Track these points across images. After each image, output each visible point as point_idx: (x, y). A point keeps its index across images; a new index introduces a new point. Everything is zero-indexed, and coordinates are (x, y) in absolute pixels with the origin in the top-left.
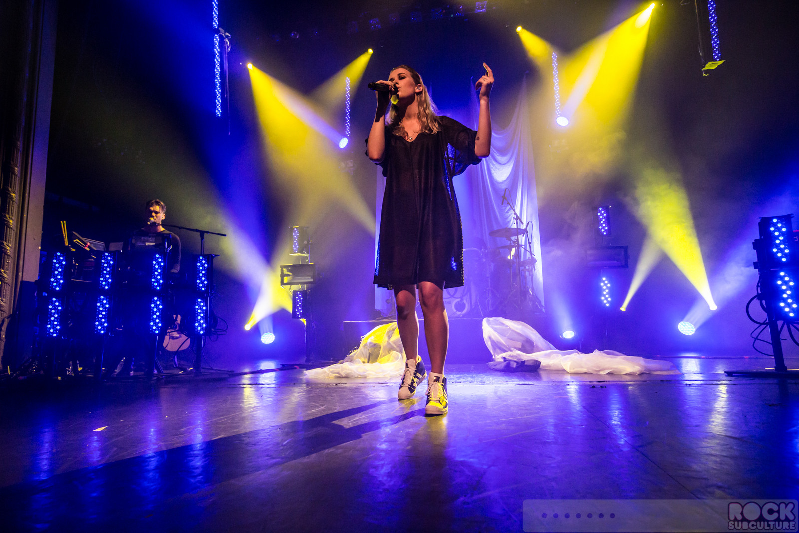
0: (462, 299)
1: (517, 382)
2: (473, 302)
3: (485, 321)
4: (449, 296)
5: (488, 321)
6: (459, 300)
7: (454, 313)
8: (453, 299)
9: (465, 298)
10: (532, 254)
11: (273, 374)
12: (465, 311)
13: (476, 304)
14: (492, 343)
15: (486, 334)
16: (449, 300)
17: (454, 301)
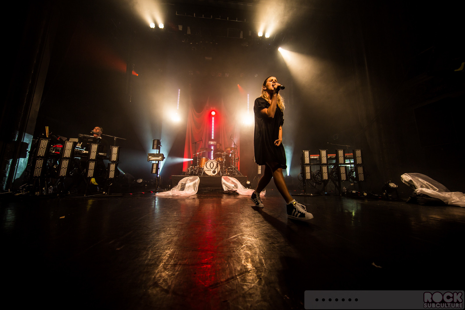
3: (222, 177)
5: (224, 177)
6: (214, 170)
13: (219, 171)
14: (225, 185)
15: (223, 181)
16: (210, 170)
17: (212, 170)
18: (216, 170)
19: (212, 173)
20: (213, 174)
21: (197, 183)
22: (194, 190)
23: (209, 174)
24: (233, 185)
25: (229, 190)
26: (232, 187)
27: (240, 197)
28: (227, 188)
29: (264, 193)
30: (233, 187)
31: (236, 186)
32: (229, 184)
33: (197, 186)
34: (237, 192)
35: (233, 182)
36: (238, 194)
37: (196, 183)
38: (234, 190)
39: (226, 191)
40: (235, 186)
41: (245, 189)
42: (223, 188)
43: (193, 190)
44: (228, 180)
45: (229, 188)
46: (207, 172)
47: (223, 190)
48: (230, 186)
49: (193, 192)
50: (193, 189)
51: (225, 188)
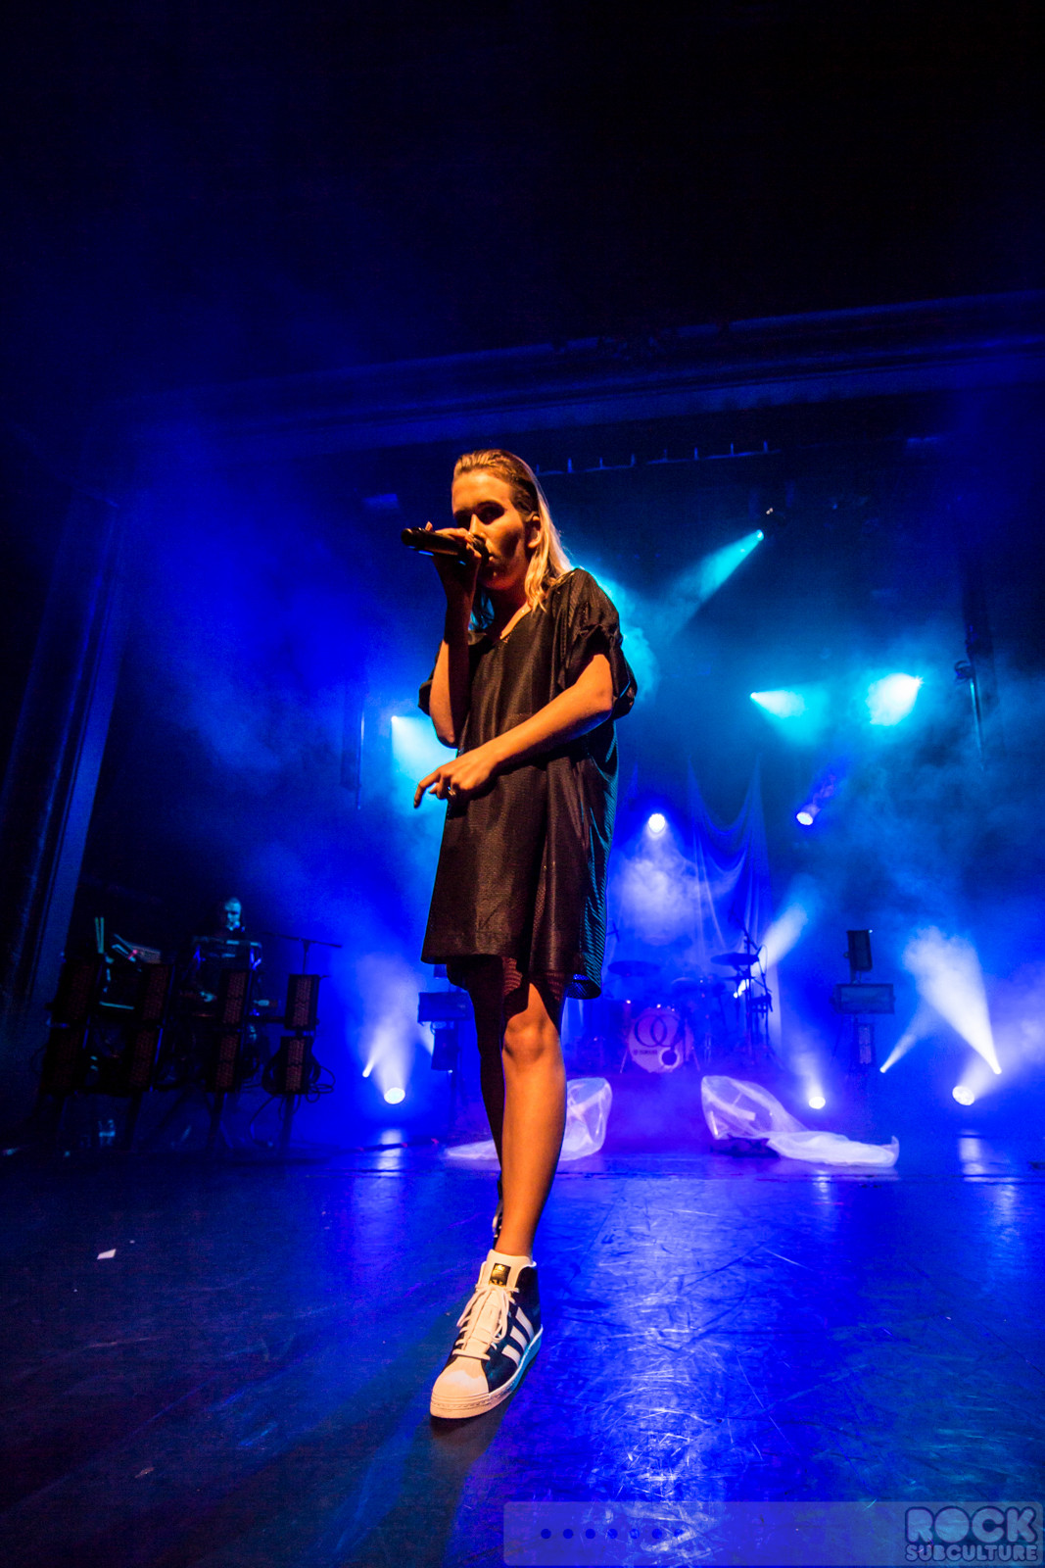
0: (673, 1048)
1: (755, 1176)
2: (688, 1052)
3: (705, 1079)
4: (653, 1043)
5: (709, 1082)
6: (668, 1049)
7: (662, 1067)
8: (658, 1048)
9: (676, 1047)
10: (766, 990)
11: (396, 1152)
12: (676, 1065)
13: (691, 1056)
14: (715, 1114)
15: (706, 1099)
16: (654, 1049)
17: (663, 1051)
18: (676, 1052)
19: (662, 1063)
20: (667, 1067)
21: (603, 1107)
22: (592, 1133)
23: (650, 1069)
24: (751, 1116)
25: (735, 1134)
26: (747, 1125)
27: (781, 1169)
28: (726, 1127)
29: (893, 1150)
30: (752, 1124)
31: (764, 1120)
32: (731, 1109)
33: (602, 1118)
34: (769, 1143)
35: (748, 1104)
36: (774, 1156)
37: (596, 1106)
38: (759, 1135)
39: (721, 1141)
40: (757, 1117)
41: (803, 1130)
42: (710, 1125)
43: (587, 1138)
44: (729, 1095)
45: (732, 1127)
46: (640, 1060)
47: (708, 1132)
48: (734, 1118)
49: (587, 1144)
50: (585, 1129)
51: (719, 1127)
